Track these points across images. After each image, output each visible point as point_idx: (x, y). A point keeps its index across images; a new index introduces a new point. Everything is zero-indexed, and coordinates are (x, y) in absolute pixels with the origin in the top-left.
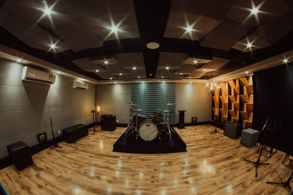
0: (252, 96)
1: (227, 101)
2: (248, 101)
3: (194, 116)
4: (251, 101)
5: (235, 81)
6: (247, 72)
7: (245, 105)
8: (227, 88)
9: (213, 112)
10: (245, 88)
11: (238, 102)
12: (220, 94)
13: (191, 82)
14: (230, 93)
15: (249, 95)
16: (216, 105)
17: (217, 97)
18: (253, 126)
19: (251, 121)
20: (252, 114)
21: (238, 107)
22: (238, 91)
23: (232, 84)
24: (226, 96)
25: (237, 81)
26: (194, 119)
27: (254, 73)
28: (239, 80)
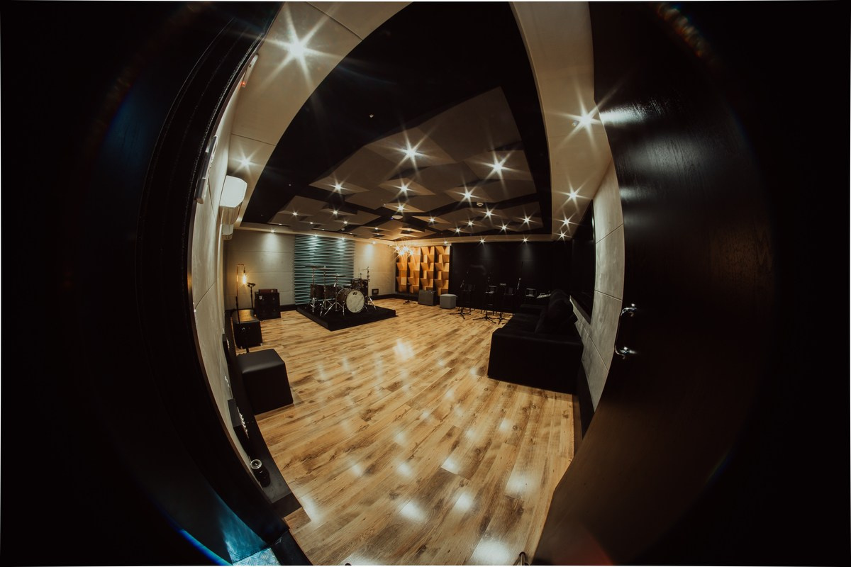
0: (448, 265)
1: (418, 269)
2: (442, 269)
3: (374, 288)
4: (446, 269)
5: (429, 248)
6: (446, 242)
7: (440, 273)
8: (419, 254)
9: (397, 283)
10: (440, 257)
11: (432, 269)
12: (409, 260)
13: (374, 243)
14: (422, 260)
15: (444, 263)
16: (401, 273)
17: (403, 265)
18: (450, 291)
19: (446, 287)
20: (447, 281)
21: (432, 275)
22: (432, 259)
23: (425, 250)
24: (416, 262)
25: (433, 249)
26: (375, 292)
27: (452, 244)
28: (435, 248)
